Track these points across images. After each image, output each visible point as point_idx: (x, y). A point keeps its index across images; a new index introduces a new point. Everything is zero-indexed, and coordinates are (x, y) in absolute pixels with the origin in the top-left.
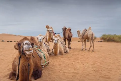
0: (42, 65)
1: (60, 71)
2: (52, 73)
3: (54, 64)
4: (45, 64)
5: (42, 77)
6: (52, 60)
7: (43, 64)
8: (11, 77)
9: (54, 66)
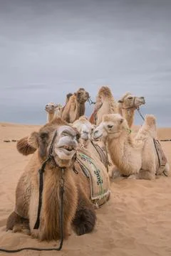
0: (93, 199)
1: (148, 220)
2: (124, 223)
3: (126, 202)
4: (100, 197)
5: (96, 231)
6: (119, 192)
7: (95, 198)
8: (13, 226)
9: (125, 205)
